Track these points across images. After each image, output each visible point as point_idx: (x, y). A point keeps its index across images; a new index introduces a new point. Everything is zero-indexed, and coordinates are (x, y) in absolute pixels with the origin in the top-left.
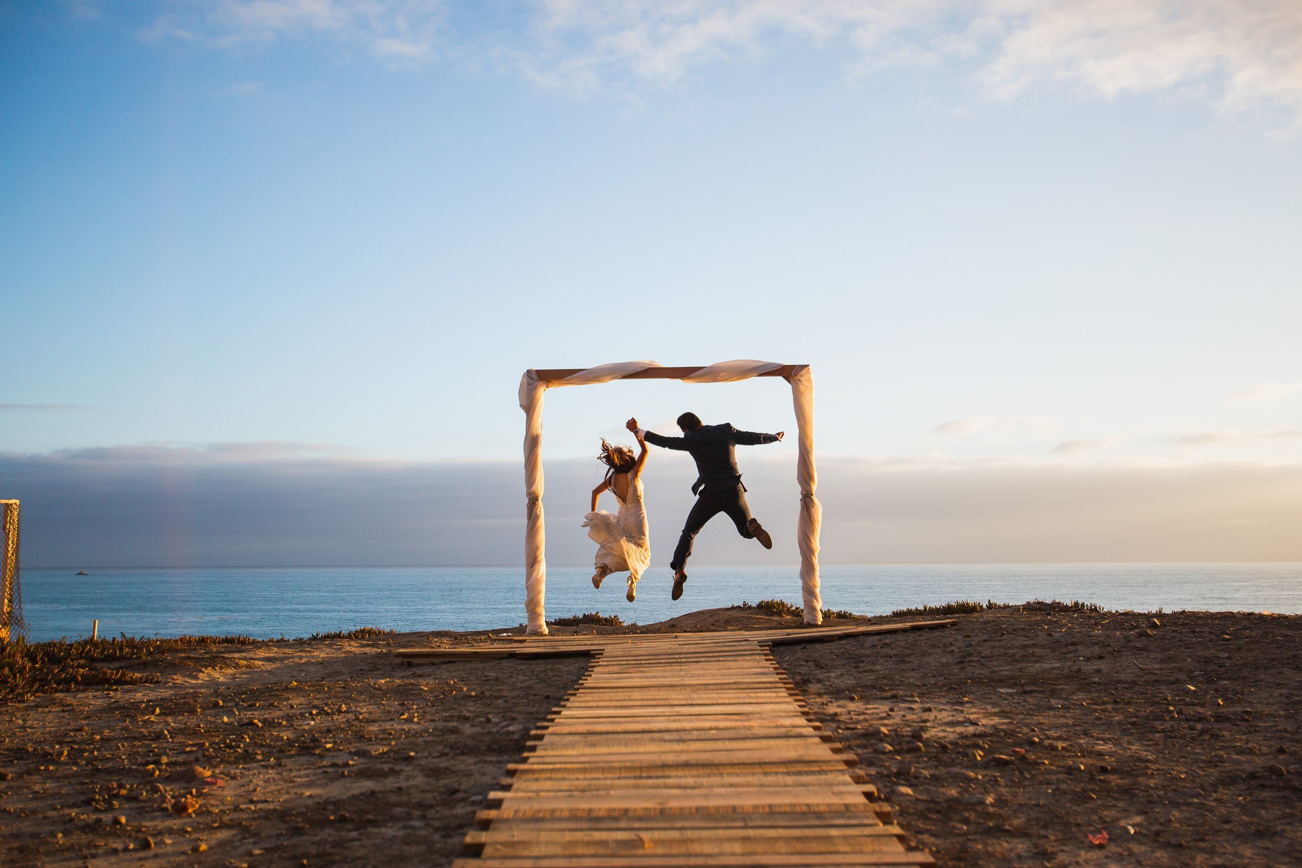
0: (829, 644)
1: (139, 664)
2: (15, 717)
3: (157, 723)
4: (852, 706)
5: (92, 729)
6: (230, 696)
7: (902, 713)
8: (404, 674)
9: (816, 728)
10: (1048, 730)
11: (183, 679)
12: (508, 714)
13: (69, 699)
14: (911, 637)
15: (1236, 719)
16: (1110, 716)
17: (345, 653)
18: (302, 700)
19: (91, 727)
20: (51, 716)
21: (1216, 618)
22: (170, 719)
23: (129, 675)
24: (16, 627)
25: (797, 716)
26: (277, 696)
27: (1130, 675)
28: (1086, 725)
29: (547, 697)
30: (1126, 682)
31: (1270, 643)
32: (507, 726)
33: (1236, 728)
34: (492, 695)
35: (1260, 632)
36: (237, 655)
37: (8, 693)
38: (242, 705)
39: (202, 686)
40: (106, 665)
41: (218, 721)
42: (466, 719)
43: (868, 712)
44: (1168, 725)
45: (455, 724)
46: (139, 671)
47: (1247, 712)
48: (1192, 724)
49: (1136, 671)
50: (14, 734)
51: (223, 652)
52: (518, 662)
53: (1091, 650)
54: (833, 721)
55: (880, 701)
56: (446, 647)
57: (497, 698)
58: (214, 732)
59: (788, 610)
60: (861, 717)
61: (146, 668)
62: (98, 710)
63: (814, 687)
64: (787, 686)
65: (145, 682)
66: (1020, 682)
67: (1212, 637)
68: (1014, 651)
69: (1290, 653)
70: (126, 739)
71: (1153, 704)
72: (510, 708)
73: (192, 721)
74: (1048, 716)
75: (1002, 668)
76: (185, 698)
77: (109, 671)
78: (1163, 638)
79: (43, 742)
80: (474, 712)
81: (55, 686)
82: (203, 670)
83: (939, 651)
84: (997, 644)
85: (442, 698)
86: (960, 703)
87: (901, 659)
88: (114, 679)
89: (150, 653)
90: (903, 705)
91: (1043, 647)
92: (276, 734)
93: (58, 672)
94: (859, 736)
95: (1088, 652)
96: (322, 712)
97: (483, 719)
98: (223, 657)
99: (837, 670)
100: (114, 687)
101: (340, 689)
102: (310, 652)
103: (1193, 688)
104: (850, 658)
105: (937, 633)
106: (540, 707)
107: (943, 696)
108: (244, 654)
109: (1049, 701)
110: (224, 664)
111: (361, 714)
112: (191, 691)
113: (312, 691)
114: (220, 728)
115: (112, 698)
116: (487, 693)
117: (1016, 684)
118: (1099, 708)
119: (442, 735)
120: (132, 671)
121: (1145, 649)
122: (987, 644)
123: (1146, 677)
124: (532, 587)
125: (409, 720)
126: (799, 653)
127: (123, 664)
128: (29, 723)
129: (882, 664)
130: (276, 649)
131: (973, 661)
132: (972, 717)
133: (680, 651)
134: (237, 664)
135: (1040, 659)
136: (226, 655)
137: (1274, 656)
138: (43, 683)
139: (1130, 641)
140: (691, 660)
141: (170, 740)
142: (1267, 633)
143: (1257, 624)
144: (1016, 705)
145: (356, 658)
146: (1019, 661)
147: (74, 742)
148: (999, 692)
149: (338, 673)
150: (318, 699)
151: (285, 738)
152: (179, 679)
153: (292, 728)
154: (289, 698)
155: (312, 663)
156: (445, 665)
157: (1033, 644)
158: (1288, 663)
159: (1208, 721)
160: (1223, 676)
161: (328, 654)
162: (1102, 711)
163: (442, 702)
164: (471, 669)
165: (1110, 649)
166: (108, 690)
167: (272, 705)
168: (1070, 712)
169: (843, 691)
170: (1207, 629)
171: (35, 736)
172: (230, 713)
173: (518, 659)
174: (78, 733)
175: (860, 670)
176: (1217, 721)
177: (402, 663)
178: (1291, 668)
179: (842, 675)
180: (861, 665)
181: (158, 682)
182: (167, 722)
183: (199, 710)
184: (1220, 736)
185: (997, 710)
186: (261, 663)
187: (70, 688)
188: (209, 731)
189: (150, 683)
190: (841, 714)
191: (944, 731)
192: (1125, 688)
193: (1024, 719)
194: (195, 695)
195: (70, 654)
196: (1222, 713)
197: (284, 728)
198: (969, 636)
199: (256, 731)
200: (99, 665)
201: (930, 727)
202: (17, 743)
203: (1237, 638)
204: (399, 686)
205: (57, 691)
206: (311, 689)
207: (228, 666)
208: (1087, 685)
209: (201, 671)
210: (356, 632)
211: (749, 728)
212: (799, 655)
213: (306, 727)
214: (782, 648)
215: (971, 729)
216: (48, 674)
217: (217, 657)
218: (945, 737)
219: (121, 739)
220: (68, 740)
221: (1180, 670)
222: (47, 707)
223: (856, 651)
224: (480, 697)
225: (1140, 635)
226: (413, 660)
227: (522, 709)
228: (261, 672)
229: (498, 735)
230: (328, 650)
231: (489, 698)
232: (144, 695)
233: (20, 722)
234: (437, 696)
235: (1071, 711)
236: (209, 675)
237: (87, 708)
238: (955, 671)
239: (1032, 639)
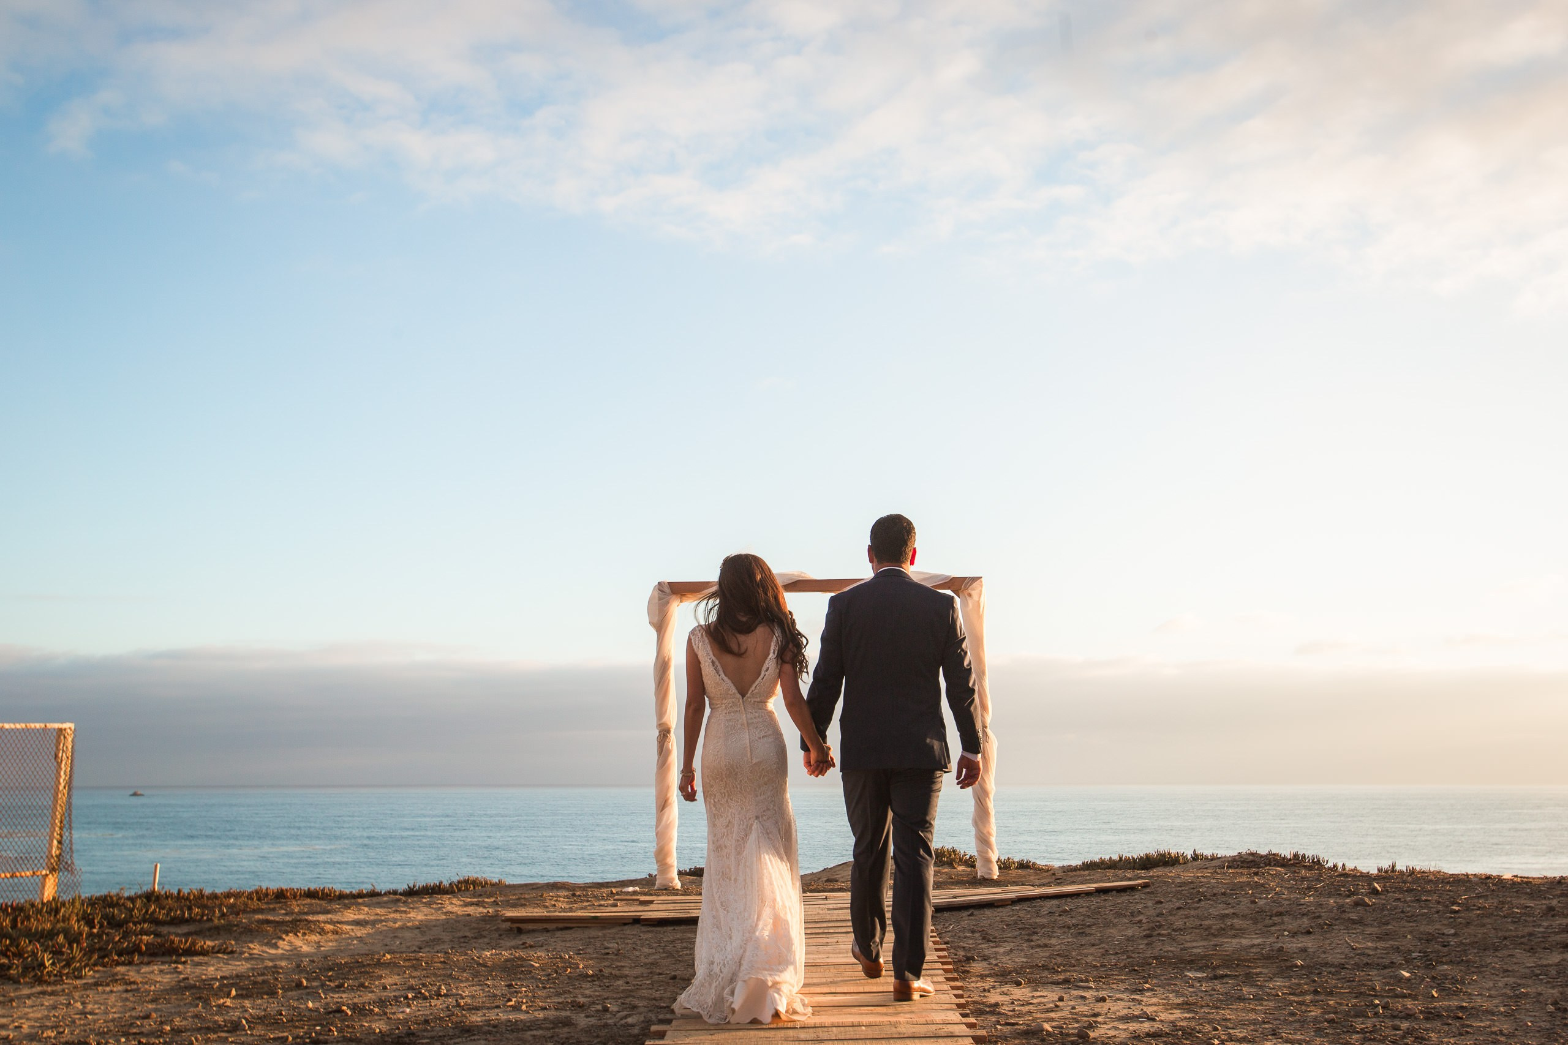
0: (1000, 909)
1: (209, 929)
2: (73, 998)
3: (233, 1008)
4: (1018, 993)
5: (161, 1016)
6: (315, 972)
7: (1072, 1003)
8: (513, 943)
9: (971, 1026)
10: (1233, 1029)
11: (261, 949)
12: (628, 1001)
13: (132, 974)
14: (1095, 901)
15: (1448, 1017)
16: (1306, 1011)
17: (445, 914)
18: (396, 979)
19: (159, 1013)
20: (113, 998)
21: (1448, 883)
22: (247, 1003)
23: (200, 943)
24: (66, 873)
25: (951, 1009)
26: (368, 973)
27: (1338, 956)
28: (1278, 1022)
29: (674, 978)
30: (1332, 965)
31: (1505, 917)
32: (626, 1017)
33: (1446, 1028)
34: (611, 974)
35: (1496, 901)
36: (322, 917)
37: (63, 967)
38: (328, 986)
39: (282, 957)
40: (172, 929)
41: (302, 1006)
42: (581, 1007)
43: (1035, 1001)
44: (1369, 1024)
45: (568, 1013)
46: (211, 938)
47: (1462, 1007)
48: (1397, 1022)
49: (1347, 951)
50: (74, 1022)
51: (307, 914)
52: (644, 929)
53: (1299, 922)
54: (992, 1013)
55: (1050, 987)
56: (561, 908)
57: (617, 978)
58: (297, 1021)
59: (961, 860)
60: (1025, 1009)
61: (219, 934)
62: (166, 990)
63: (977, 967)
64: (945, 967)
65: (218, 952)
66: (1212, 963)
67: (1440, 908)
68: (1211, 922)
69: (1527, 930)
70: (199, 1030)
71: (1359, 995)
72: (631, 991)
73: (273, 1007)
74: (1236, 1010)
75: (1194, 944)
76: (263, 974)
77: (177, 939)
78: (1383, 908)
79: (107, 1033)
80: (590, 996)
81: (116, 958)
82: (284, 936)
83: (1125, 920)
84: (1192, 913)
85: (555, 978)
86: (1140, 991)
87: (1081, 931)
88: (183, 949)
89: (223, 915)
90: (1075, 993)
91: (1244, 917)
92: (366, 1024)
93: (120, 939)
94: (1018, 1033)
95: (1293, 925)
96: (419, 996)
97: (599, 1007)
98: (306, 920)
99: (1006, 944)
100: (183, 959)
101: (439, 965)
102: (405, 912)
103: (1407, 975)
104: (1023, 929)
105: (1125, 898)
106: (665, 990)
107: (1123, 981)
108: (330, 916)
109: (1241, 990)
110: (308, 929)
111: (463, 998)
112: (270, 964)
113: (408, 968)
114: (305, 1016)
115: (180, 973)
116: (606, 972)
117: (1207, 967)
118: (1296, 999)
119: (553, 1028)
120: (203, 938)
121: (1360, 922)
122: (1181, 912)
123: (1356, 959)
124: (662, 835)
125: (516, 1008)
126: (966, 920)
127: (192, 928)
128: (90, 1007)
129: (1058, 937)
130: (366, 909)
131: (1163, 935)
132: (1149, 1010)
133: (828, 918)
134: (323, 929)
135: (1240, 933)
136: (310, 918)
137: (1507, 934)
138: (102, 954)
139: (1344, 911)
140: (840, 930)
141: (249, 1032)
142: (1503, 903)
143: (1493, 890)
144: (1203, 995)
145: (459, 922)
146: (1215, 936)
147: (141, 1034)
148: (1186, 976)
149: (437, 941)
150: (414, 977)
151: (378, 1030)
152: (256, 948)
153: (384, 1017)
154: (381, 977)
155: (407, 927)
156: (560, 932)
157: (1234, 914)
158: (1522, 943)
159: (1416, 1019)
160: (1444, 960)
161: (426, 915)
162: (1298, 1003)
163: (554, 983)
164: (589, 938)
165: (1320, 921)
166: (176, 962)
167: (362, 985)
168: (1261, 1005)
169: (1010, 972)
170: (1435, 897)
171: (97, 1025)
172: (316, 996)
173: (643, 925)
174: (145, 1022)
175: (1033, 944)
176: (1427, 1019)
177: (511, 929)
178: (1524, 950)
179: (1011, 950)
180: (1035, 937)
181: (232, 952)
182: (244, 1007)
183: (280, 991)
184: (1424, 1039)
185: (1180, 1000)
186: (348, 927)
187: (133, 960)
188: (292, 1020)
189: (224, 953)
190: (1002, 1005)
191: (1116, 1028)
192: (1330, 973)
193: (1208, 1013)
194: (275, 970)
195: (132, 916)
196: (1435, 1008)
197: (376, 1017)
198: (1161, 903)
199: (345, 1020)
200: (164, 930)
201: (1100, 1023)
202: (78, 1034)
203: (1468, 909)
204: (507, 960)
205: (118, 964)
206: (407, 964)
207: (312, 931)
208: (1287, 968)
209: (281, 938)
210: (459, 882)
211: (895, 1025)
212: (965, 923)
213: (401, 1016)
214: (946, 914)
215: (1147, 1026)
216: (107, 943)
217: (300, 921)
218: (1115, 1037)
219: (194, 1030)
220: (134, 1031)
221: (1397, 950)
222: (108, 985)
223: (1030, 919)
224: (598, 977)
225: (1357, 904)
226: (523, 926)
227: (644, 993)
228: (349, 938)
229: (615, 1028)
230: (426, 910)
231: (607, 978)
232: (217, 970)
233: (79, 1005)
234: (549, 975)
235: (1265, 1003)
236: (290, 942)
237: (153, 988)
238: (1141, 947)
239: (1233, 907)
